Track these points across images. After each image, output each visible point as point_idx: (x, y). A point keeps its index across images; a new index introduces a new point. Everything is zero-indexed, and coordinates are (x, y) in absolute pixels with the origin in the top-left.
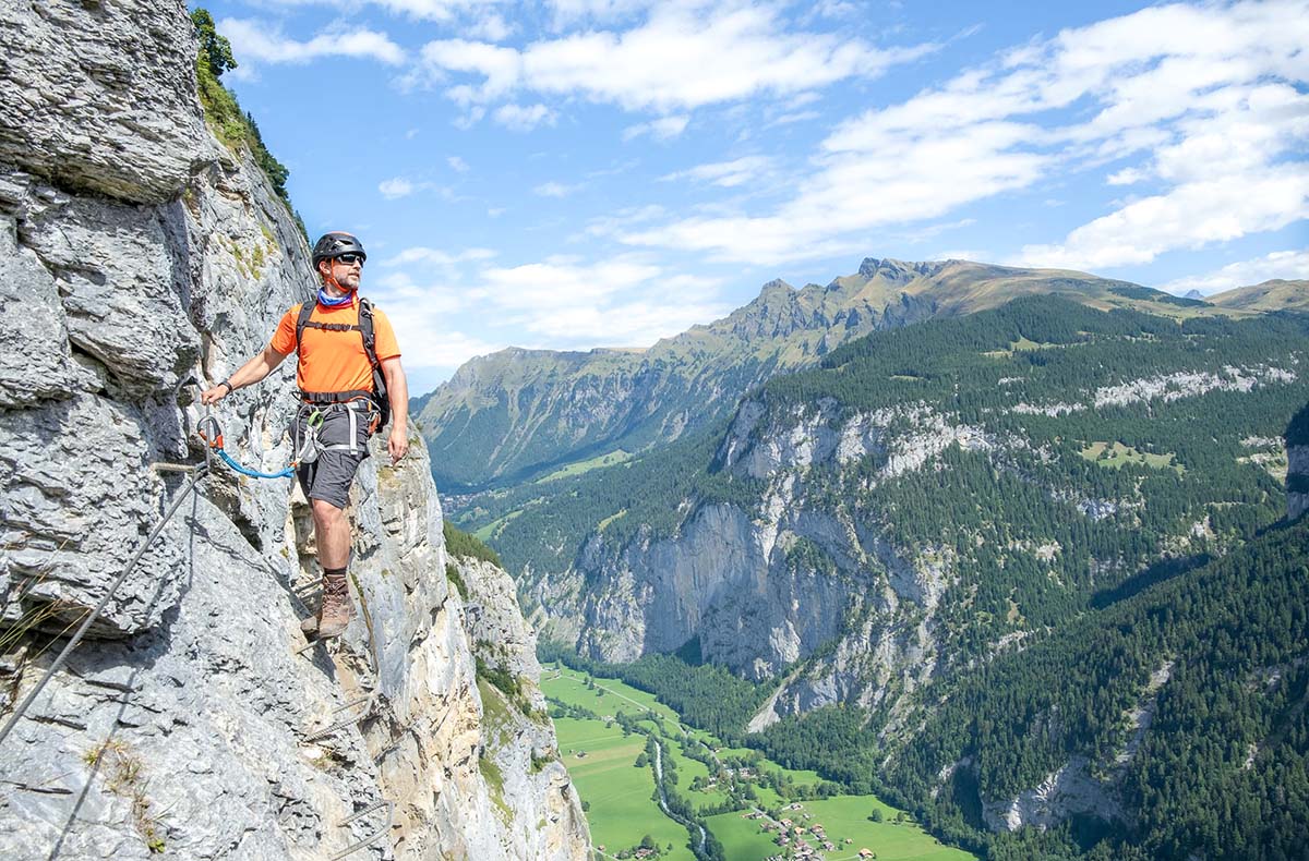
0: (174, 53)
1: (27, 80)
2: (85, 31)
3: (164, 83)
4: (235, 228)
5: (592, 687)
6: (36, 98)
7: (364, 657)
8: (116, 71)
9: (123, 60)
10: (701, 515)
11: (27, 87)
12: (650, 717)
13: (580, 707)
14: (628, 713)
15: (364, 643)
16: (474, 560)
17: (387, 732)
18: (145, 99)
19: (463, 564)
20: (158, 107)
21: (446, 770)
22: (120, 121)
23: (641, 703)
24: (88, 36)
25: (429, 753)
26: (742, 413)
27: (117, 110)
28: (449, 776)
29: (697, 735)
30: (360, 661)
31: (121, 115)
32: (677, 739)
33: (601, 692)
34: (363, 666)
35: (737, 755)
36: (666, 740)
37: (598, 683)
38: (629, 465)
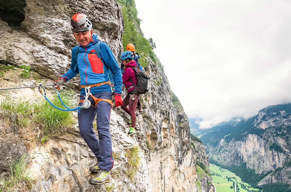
0: (111, 6)
1: (86, 8)
2: (96, 2)
3: (109, 11)
4: (155, 77)
5: (221, 170)
6: (87, 11)
7: (175, 158)
8: (100, 8)
9: (102, 7)
10: (248, 136)
11: (86, 9)
12: (234, 178)
13: (218, 174)
14: (229, 177)
15: (175, 155)
16: (197, 142)
17: (178, 172)
18: (105, 13)
19: (194, 142)
20: (107, 15)
21: (190, 181)
22: (101, 16)
23: (232, 175)
24: (96, 3)
25: (186, 178)
26: (259, 114)
27: (100, 15)
28: (190, 183)
29: (245, 184)
30: (174, 158)
31: (101, 15)
32: (240, 183)
33: (223, 171)
34: (175, 159)
35: (255, 190)
36: (237, 184)
37: (222, 169)
38: (231, 124)
